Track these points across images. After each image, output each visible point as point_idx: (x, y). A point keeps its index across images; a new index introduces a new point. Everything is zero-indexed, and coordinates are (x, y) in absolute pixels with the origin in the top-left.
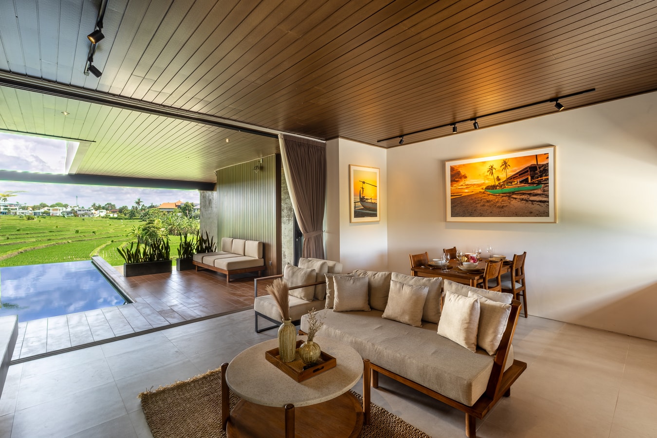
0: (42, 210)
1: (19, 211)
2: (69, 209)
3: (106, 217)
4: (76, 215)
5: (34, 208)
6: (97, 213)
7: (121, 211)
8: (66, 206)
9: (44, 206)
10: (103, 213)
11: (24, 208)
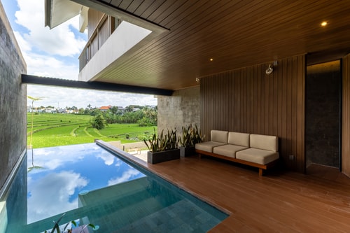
0: (42, 110)
1: (31, 111)
2: (55, 109)
3: (73, 113)
4: (58, 112)
5: (38, 109)
6: (68, 112)
7: (80, 110)
8: (53, 108)
9: (42, 107)
10: (72, 111)
11: (34, 109)
